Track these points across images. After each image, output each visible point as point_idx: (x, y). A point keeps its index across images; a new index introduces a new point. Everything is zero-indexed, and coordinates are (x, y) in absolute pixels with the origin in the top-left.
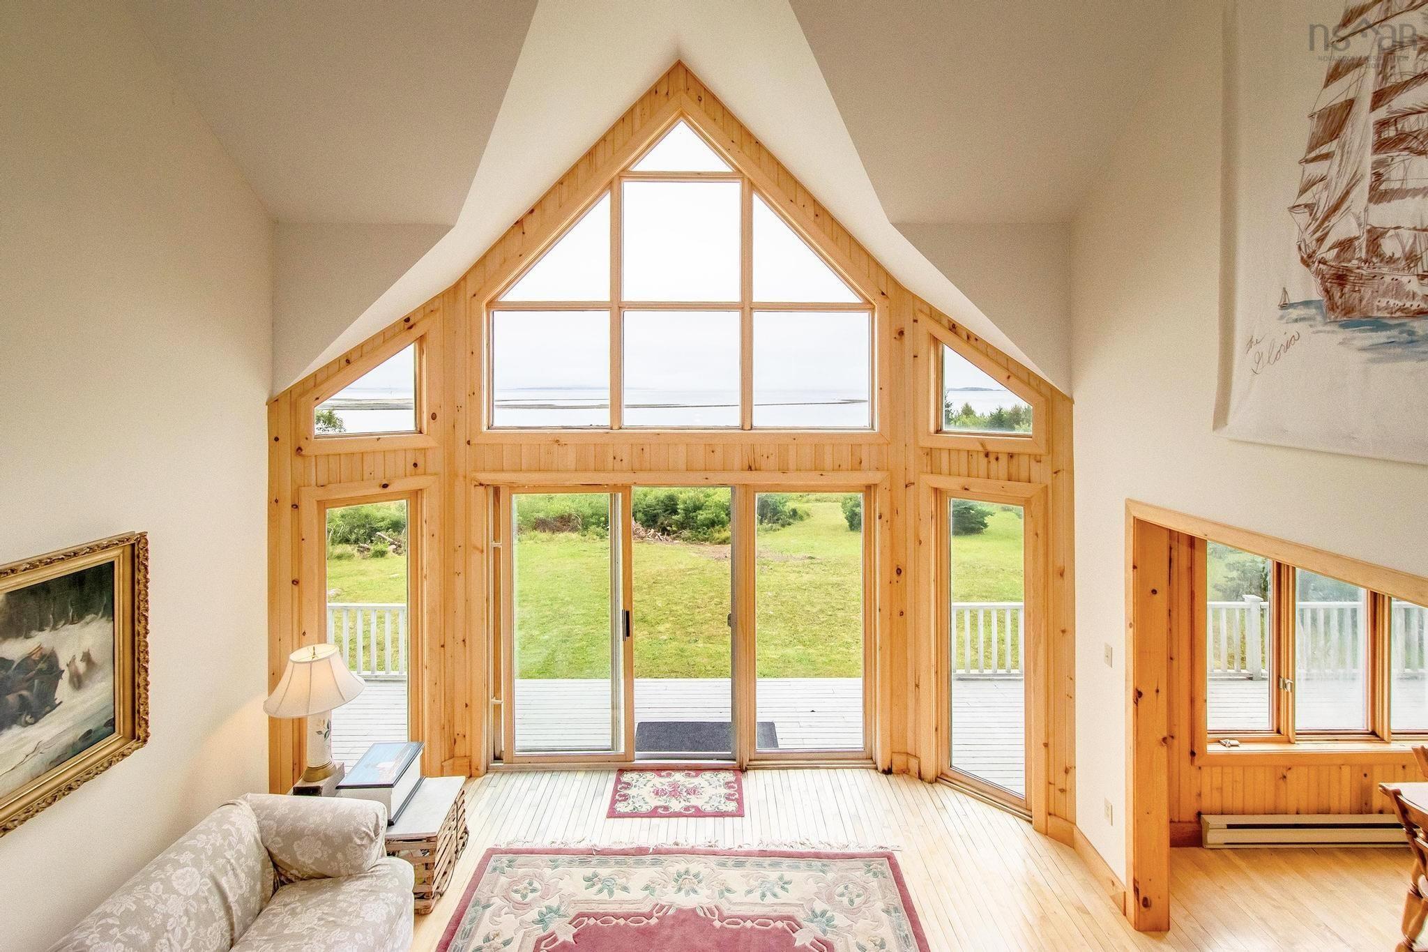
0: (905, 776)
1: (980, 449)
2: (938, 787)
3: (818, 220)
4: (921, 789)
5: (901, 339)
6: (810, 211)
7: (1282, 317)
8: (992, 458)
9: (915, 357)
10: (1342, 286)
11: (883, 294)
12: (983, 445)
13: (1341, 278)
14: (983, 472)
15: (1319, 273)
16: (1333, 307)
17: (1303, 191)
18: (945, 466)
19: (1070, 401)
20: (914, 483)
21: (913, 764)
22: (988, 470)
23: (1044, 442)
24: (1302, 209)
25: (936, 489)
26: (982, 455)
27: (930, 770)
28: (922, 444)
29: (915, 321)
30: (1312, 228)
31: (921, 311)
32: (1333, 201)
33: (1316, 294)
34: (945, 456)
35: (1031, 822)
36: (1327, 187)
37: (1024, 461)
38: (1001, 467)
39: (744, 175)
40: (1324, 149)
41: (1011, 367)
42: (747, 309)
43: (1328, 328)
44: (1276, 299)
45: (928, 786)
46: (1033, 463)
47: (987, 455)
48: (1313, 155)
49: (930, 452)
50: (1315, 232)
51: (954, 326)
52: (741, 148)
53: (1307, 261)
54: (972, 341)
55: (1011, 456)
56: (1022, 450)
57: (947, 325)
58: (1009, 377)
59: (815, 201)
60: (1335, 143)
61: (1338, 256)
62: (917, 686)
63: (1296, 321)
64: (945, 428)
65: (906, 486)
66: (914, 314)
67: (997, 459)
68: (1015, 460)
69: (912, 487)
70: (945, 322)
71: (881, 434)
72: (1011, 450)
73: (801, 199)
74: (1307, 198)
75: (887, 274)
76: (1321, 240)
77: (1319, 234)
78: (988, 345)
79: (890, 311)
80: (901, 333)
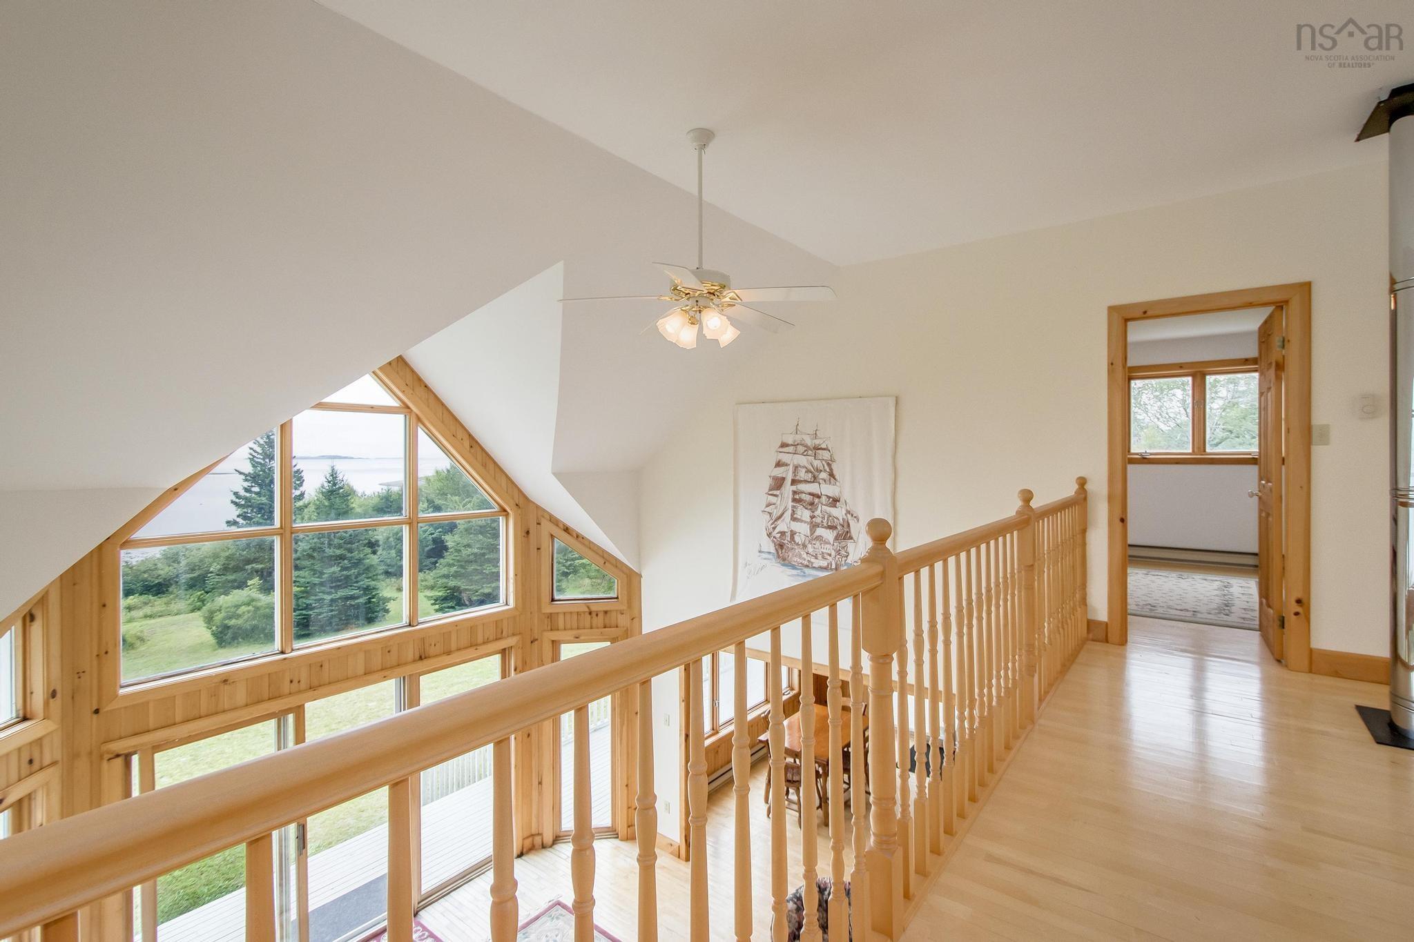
0: (533, 852)
1: (587, 610)
2: (555, 846)
3: (473, 451)
4: (547, 854)
5: (527, 537)
6: (467, 443)
7: (759, 556)
8: (594, 615)
9: (538, 549)
10: (782, 549)
11: (517, 505)
12: (588, 607)
13: (781, 546)
14: (588, 625)
15: (773, 541)
16: (779, 557)
17: (767, 506)
18: (561, 625)
19: (640, 576)
20: (537, 640)
21: (538, 840)
22: (591, 623)
23: (626, 601)
24: (766, 513)
25: (553, 641)
26: (587, 615)
27: (548, 838)
28: (543, 611)
29: (539, 524)
30: (771, 522)
31: (543, 517)
32: (778, 515)
33: (772, 550)
34: (561, 618)
35: (617, 837)
36: (776, 508)
37: (614, 614)
38: (599, 621)
39: (412, 410)
40: (775, 492)
41: (605, 556)
42: (415, 524)
43: (776, 564)
44: (757, 548)
45: (550, 849)
46: (619, 616)
47: (590, 613)
48: (770, 493)
49: (550, 616)
50: (772, 524)
51: (567, 528)
52: (413, 390)
53: (769, 535)
54: (580, 539)
55: (606, 612)
56: (612, 609)
57: (562, 527)
58: (605, 563)
59: (470, 435)
60: (779, 491)
61: (780, 537)
62: (540, 783)
63: (765, 559)
64: (556, 597)
65: (532, 642)
66: (538, 518)
67: (597, 615)
68: (608, 615)
69: (536, 642)
70: (561, 526)
71: (516, 608)
72: (605, 609)
73: (460, 434)
74: (768, 509)
75: (520, 491)
76: (774, 528)
77: (773, 526)
78: (590, 542)
79: (521, 518)
80: (528, 532)
